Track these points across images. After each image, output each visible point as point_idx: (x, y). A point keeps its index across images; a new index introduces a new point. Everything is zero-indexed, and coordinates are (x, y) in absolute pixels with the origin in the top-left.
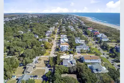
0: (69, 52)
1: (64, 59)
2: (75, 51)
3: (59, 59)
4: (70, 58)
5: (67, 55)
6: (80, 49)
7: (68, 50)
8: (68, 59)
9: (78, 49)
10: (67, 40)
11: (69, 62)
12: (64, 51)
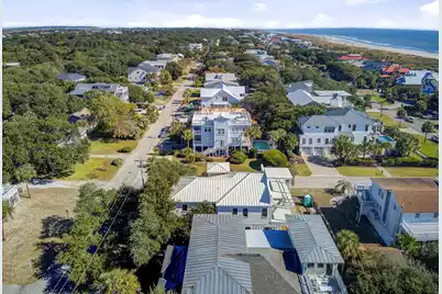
0: (250, 155)
1: (208, 208)
2: (296, 151)
3: (163, 207)
4: (266, 197)
5: (240, 175)
6: (330, 136)
7: (247, 142)
8: (246, 211)
9: (314, 137)
10: (238, 92)
11: (256, 240)
12: (220, 153)
